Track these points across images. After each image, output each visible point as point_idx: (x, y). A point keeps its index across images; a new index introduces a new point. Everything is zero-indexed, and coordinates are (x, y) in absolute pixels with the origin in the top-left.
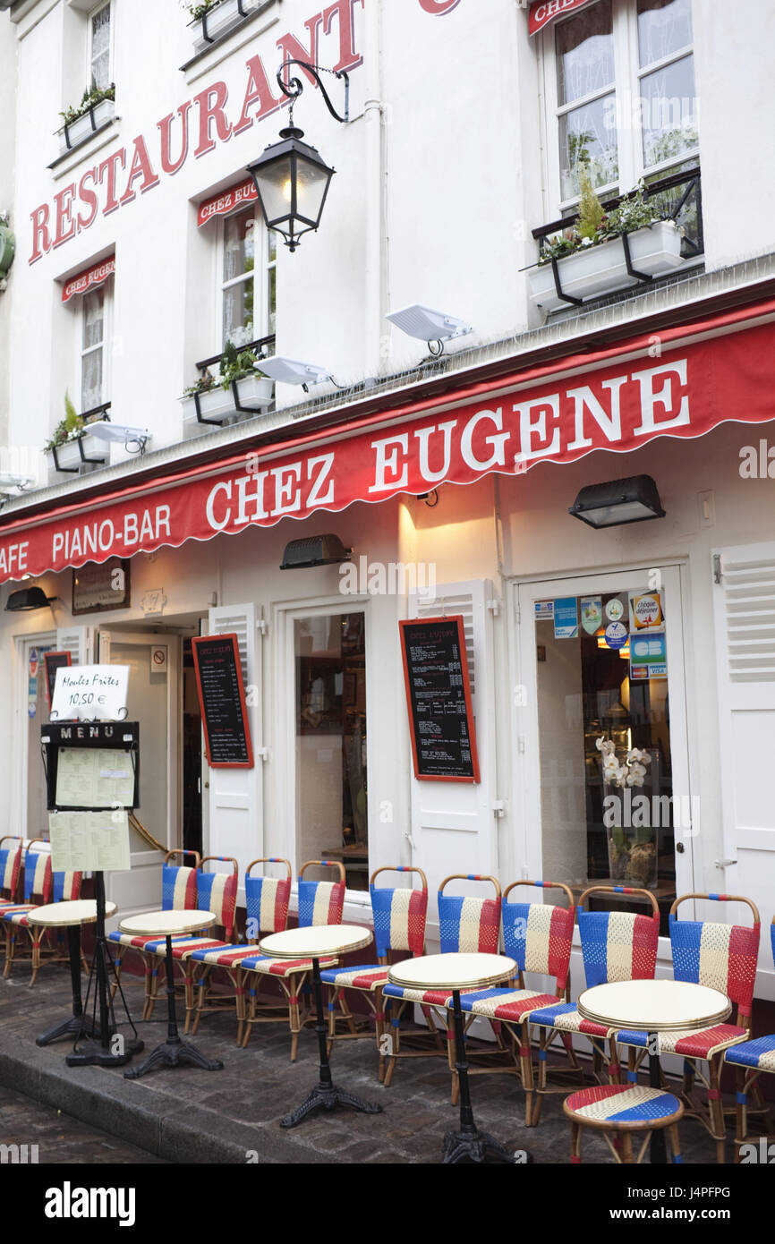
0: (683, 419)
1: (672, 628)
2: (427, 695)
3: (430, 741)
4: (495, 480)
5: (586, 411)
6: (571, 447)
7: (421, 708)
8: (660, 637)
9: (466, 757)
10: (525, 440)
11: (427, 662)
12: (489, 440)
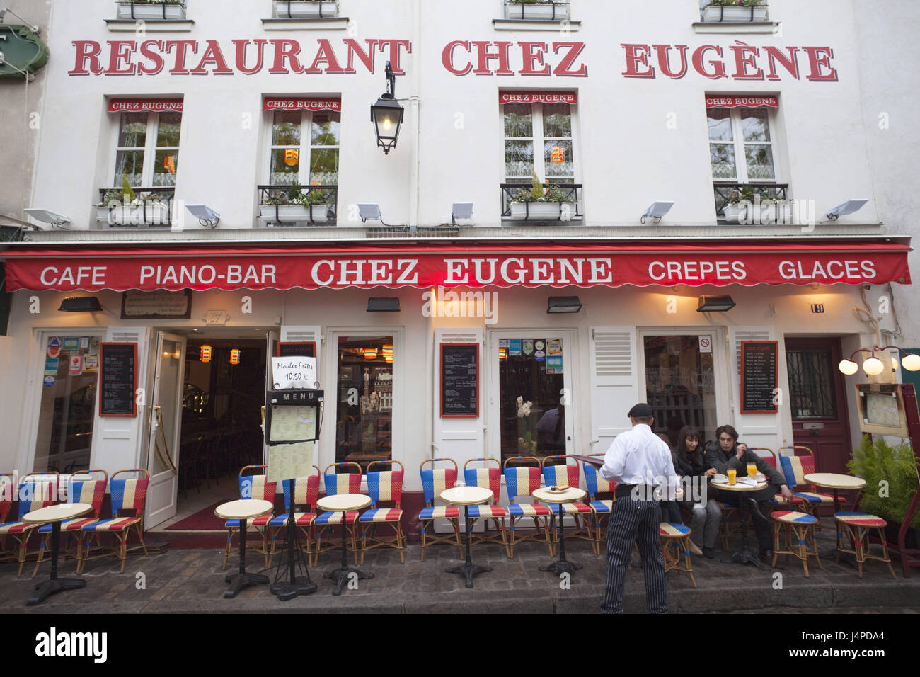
0: (609, 279)
1: (565, 354)
2: (452, 378)
3: (451, 400)
4: (517, 288)
5: (566, 269)
6: (559, 281)
7: (448, 384)
8: (561, 357)
9: (473, 406)
10: (536, 275)
11: (455, 363)
12: (516, 271)
